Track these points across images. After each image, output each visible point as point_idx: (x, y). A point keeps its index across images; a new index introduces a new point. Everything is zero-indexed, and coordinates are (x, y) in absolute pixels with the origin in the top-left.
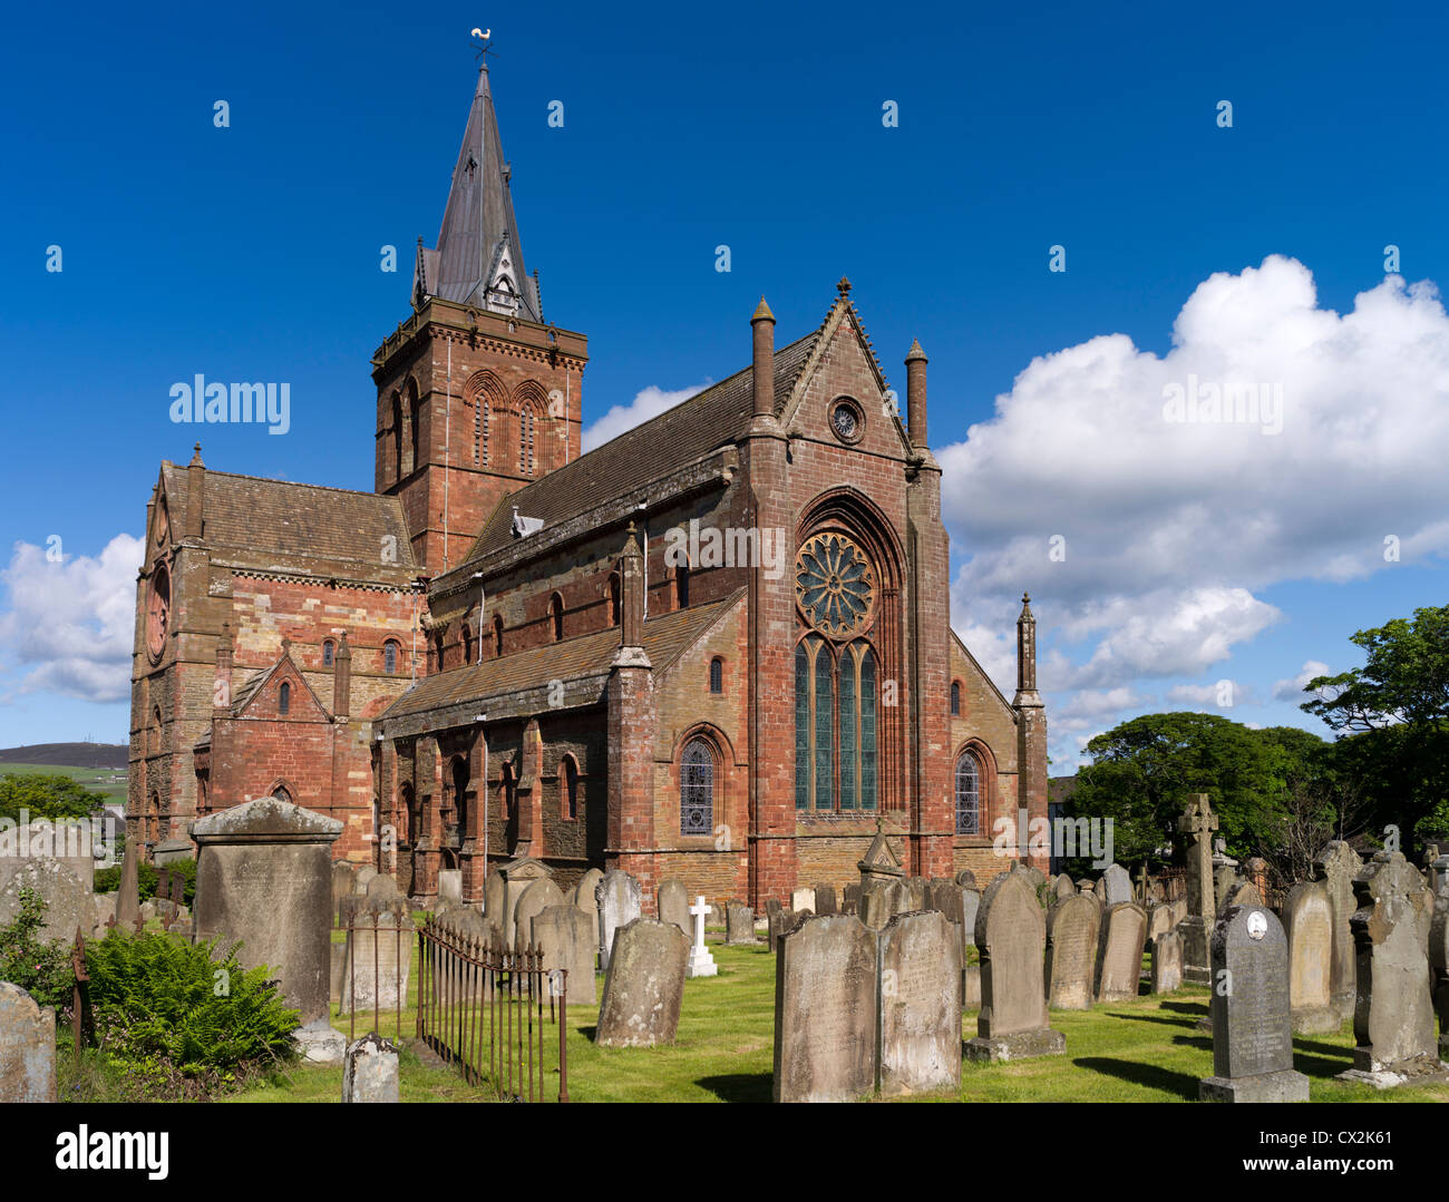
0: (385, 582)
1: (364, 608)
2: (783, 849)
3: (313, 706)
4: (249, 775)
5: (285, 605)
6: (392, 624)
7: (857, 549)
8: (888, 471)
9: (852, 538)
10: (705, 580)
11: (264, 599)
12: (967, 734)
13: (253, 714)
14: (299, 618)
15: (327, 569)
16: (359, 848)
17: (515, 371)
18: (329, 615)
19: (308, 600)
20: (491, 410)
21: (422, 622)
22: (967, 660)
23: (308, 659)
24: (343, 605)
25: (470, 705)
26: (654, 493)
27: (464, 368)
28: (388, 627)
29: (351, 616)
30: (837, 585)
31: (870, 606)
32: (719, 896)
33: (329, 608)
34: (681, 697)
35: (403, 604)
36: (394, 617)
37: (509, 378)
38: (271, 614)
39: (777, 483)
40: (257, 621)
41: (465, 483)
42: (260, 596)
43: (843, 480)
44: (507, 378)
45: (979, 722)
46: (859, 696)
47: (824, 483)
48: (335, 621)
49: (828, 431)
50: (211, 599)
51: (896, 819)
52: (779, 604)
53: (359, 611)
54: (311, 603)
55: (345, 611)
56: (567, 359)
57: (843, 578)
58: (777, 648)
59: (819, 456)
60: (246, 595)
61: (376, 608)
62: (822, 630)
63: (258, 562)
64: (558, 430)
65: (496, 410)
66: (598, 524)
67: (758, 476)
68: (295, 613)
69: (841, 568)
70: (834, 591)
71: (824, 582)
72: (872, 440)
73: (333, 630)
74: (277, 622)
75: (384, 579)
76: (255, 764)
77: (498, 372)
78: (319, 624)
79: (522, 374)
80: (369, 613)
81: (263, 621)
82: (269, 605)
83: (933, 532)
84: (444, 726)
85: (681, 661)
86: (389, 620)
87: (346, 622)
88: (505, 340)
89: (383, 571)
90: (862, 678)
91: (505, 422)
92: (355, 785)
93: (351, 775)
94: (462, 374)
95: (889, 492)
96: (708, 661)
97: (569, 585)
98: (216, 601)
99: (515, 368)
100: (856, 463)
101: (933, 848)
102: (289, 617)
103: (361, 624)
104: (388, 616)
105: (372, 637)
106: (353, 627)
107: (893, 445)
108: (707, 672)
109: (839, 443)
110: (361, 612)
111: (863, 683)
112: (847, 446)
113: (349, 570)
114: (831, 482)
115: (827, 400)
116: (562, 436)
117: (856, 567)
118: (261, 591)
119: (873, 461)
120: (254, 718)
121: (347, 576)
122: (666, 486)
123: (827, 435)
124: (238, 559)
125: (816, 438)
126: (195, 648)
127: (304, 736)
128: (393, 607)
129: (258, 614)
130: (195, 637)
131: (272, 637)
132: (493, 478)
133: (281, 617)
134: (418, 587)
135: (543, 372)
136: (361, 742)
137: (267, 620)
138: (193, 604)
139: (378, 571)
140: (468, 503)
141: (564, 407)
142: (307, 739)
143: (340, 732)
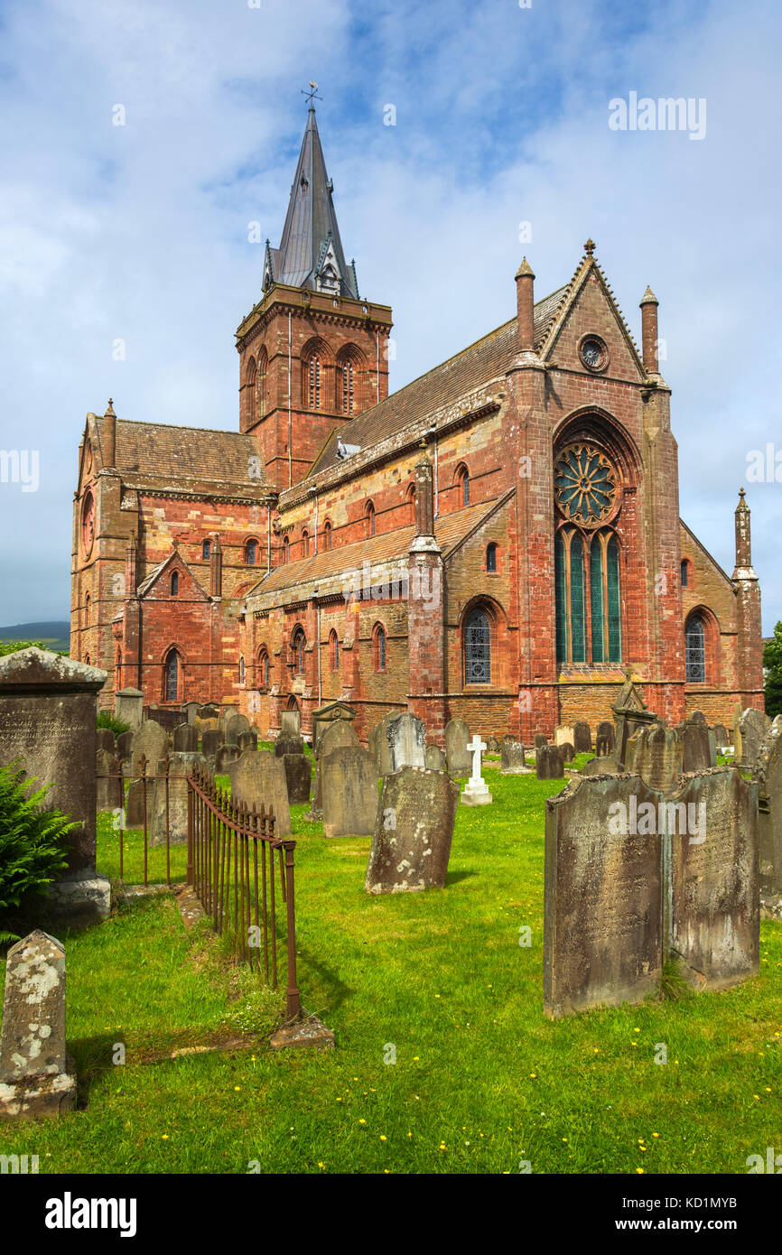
0: (247, 497)
1: (232, 516)
2: (547, 694)
3: (195, 590)
4: (151, 641)
5: (175, 516)
6: (253, 528)
7: (602, 457)
8: (627, 393)
9: (600, 448)
10: (482, 484)
11: (160, 512)
12: (695, 603)
13: (152, 596)
14: (185, 525)
15: (204, 488)
16: (231, 694)
17: (339, 337)
18: (207, 522)
19: (192, 512)
20: (321, 366)
21: (274, 526)
22: (694, 543)
23: (193, 555)
24: (217, 515)
25: (306, 585)
26: (442, 419)
27: (301, 336)
28: (249, 530)
29: (223, 523)
30: (587, 485)
31: (613, 500)
32: (497, 731)
33: (206, 517)
34: (464, 575)
35: (260, 513)
36: (254, 523)
37: (335, 342)
38: (166, 523)
39: (538, 404)
40: (156, 528)
41: (304, 422)
42: (157, 509)
43: (591, 401)
44: (332, 342)
45: (705, 593)
46: (606, 573)
47: (576, 404)
48: (212, 527)
49: (578, 362)
50: (122, 513)
51: (637, 670)
52: (540, 501)
53: (228, 519)
54: (193, 514)
55: (218, 519)
56: (377, 326)
57: (591, 479)
58: (540, 536)
59: (571, 382)
60: (150, 509)
61: (241, 516)
62: (577, 522)
63: (155, 484)
64: (371, 380)
65: (325, 367)
66: (400, 445)
67: (523, 399)
68: (182, 521)
69: (590, 472)
70: (584, 490)
71: (575, 483)
72: (614, 369)
73: (210, 534)
74: (170, 528)
75: (246, 495)
76: (154, 633)
77: (327, 338)
78: (201, 530)
79: (344, 338)
80: (236, 520)
81: (160, 528)
82: (164, 516)
83: (664, 441)
84: (288, 601)
85: (464, 547)
86: (250, 525)
87: (219, 527)
88: (331, 314)
89: (245, 489)
90: (608, 559)
91: (331, 375)
92: (227, 647)
93: (224, 640)
94: (299, 340)
95: (628, 410)
96: (484, 546)
97: (379, 494)
98: (126, 513)
99: (338, 334)
100: (601, 388)
101: (668, 693)
102: (179, 524)
103: (229, 528)
104: (250, 522)
105: (238, 538)
106: (224, 531)
107: (631, 372)
108: (485, 555)
109: (586, 372)
110: (230, 520)
111: (608, 563)
112: (593, 374)
113: (220, 489)
114: (581, 404)
115: (577, 338)
116: (374, 385)
117: (603, 471)
118: (158, 506)
119: (615, 386)
120: (154, 598)
121: (218, 494)
122: (451, 413)
123: (577, 366)
124: (141, 483)
125: (569, 369)
126: (112, 548)
127: (189, 611)
128: (253, 516)
129: (156, 523)
130: (113, 541)
131: (166, 540)
132: (323, 418)
133: (172, 524)
134: (271, 500)
135: (359, 337)
136: (231, 615)
137: (163, 527)
138: (110, 517)
139: (241, 489)
140: (306, 437)
141: (375, 362)
142: (191, 614)
143: (215, 608)
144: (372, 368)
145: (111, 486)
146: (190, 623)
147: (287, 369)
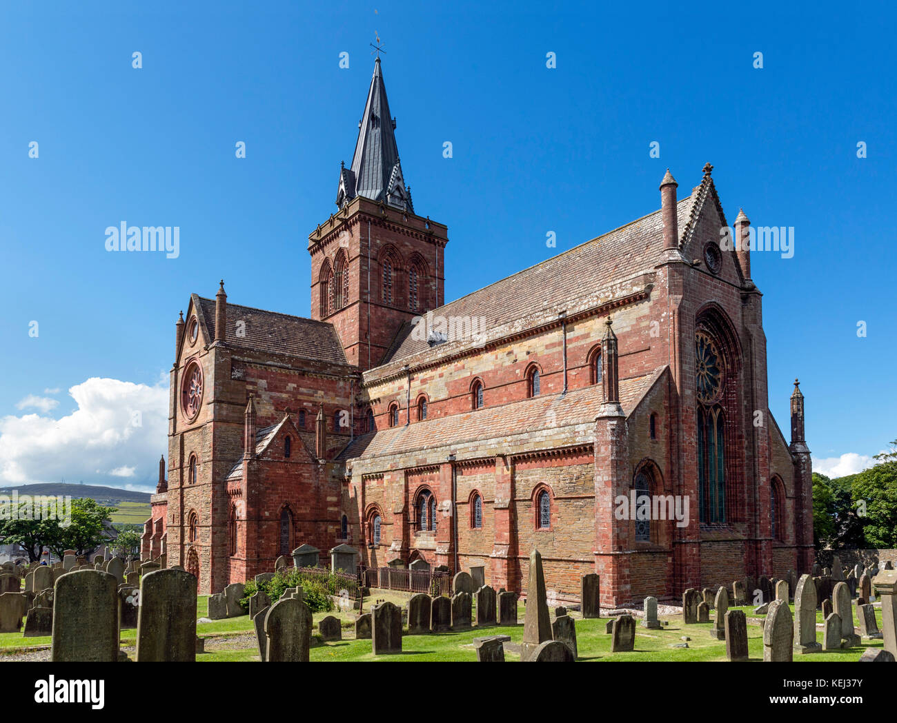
0: (335, 374)
1: (322, 390)
3: (304, 453)
4: (268, 499)
5: (276, 387)
11: (263, 383)
13: (268, 457)
14: (284, 395)
17: (407, 246)
18: (302, 394)
19: (289, 384)
20: (392, 269)
21: (357, 400)
24: (310, 388)
27: (379, 241)
28: (337, 403)
29: (315, 395)
33: (302, 390)
35: (345, 388)
36: (339, 396)
37: (404, 249)
38: (268, 392)
41: (380, 314)
42: (261, 380)
44: (402, 249)
48: (305, 398)
50: (233, 381)
53: (319, 392)
54: (291, 386)
55: (311, 392)
56: (436, 240)
59: (700, 280)
60: (253, 380)
61: (330, 391)
63: (259, 358)
64: (431, 284)
65: (396, 270)
68: (282, 392)
73: (305, 404)
74: (271, 398)
75: (334, 373)
77: (398, 246)
78: (296, 400)
79: (411, 247)
80: (325, 393)
81: (263, 396)
82: (266, 387)
86: (338, 398)
87: (312, 399)
88: (401, 226)
89: (333, 367)
91: (401, 277)
92: (331, 506)
93: (329, 499)
94: (376, 245)
98: (236, 382)
99: (407, 243)
102: (278, 394)
103: (320, 400)
104: (337, 396)
105: (327, 409)
106: (316, 402)
107: (734, 277)
110: (321, 393)
113: (314, 366)
115: (703, 243)
116: (434, 288)
118: (261, 377)
120: (270, 460)
121: (312, 370)
124: (248, 356)
125: (699, 268)
126: (224, 413)
127: (299, 472)
128: (340, 391)
129: (260, 392)
130: (224, 406)
131: (268, 407)
132: (395, 312)
133: (273, 394)
134: (354, 378)
135: (423, 247)
136: (334, 477)
137: (265, 396)
138: (223, 384)
139: (330, 367)
140: (381, 326)
141: (434, 270)
142: (301, 474)
143: (321, 470)
144: (432, 274)
145: (223, 358)
147: (366, 268)
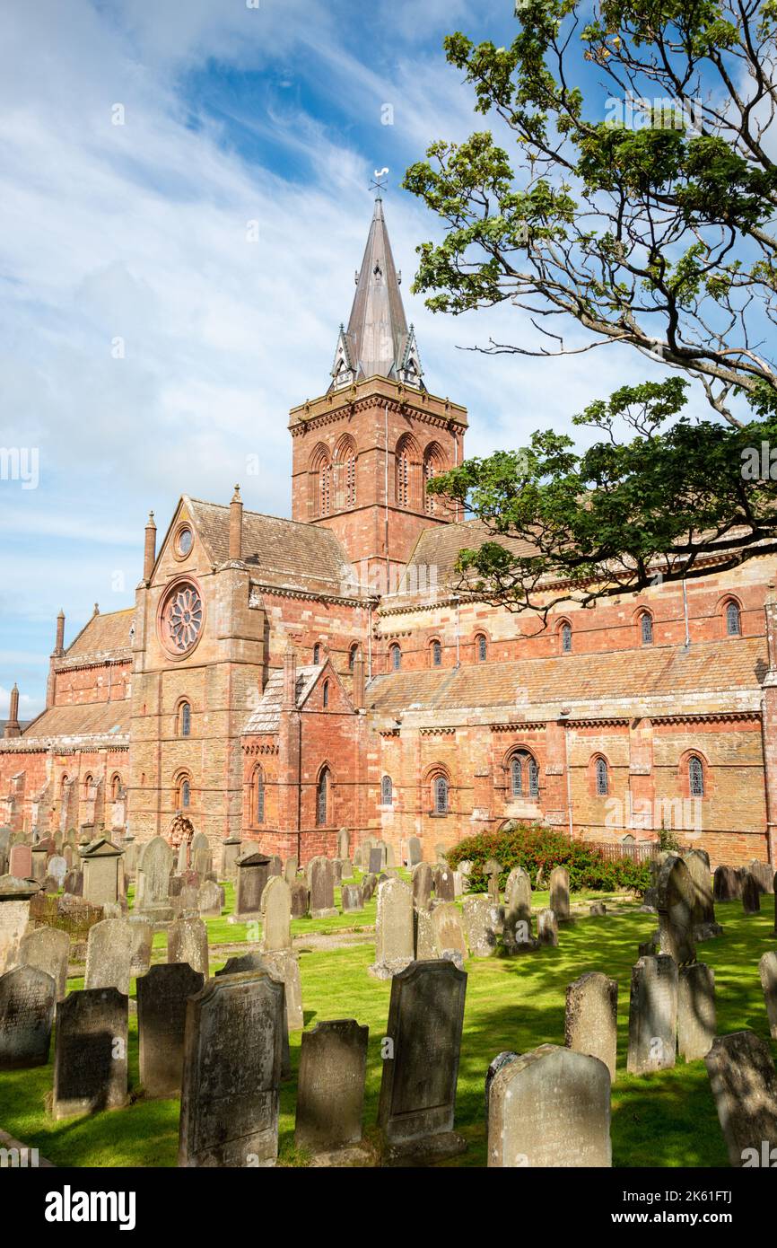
0: (351, 597)
1: (339, 619)
4: (308, 758)
5: (291, 616)
6: (355, 632)
11: (278, 611)
14: (299, 626)
15: (317, 587)
17: (424, 434)
18: (317, 624)
19: (304, 612)
20: (408, 463)
21: (374, 630)
23: (303, 658)
24: (326, 616)
27: (395, 430)
28: (353, 634)
29: (331, 625)
33: (317, 618)
35: (361, 616)
36: (357, 626)
37: (421, 439)
38: (282, 623)
40: (274, 628)
41: (398, 520)
42: (275, 608)
48: (322, 629)
50: (250, 611)
53: (335, 621)
54: (306, 614)
55: (327, 621)
56: (456, 427)
61: (347, 619)
63: (275, 581)
65: (413, 464)
68: (296, 622)
73: (321, 637)
74: (286, 630)
76: (310, 749)
77: (415, 435)
78: (312, 632)
79: (430, 436)
80: (342, 623)
81: (277, 628)
82: (281, 616)
86: (354, 628)
87: (327, 630)
91: (418, 473)
94: (393, 434)
98: (254, 612)
99: (425, 431)
102: (293, 625)
103: (337, 631)
104: (354, 625)
105: (344, 643)
106: (332, 634)
110: (337, 622)
113: (330, 588)
118: (276, 605)
121: (330, 595)
124: (264, 579)
126: (241, 650)
127: (338, 725)
128: (356, 618)
129: (274, 623)
130: (241, 641)
132: (413, 517)
133: (289, 625)
135: (441, 436)
136: (374, 730)
137: (279, 628)
138: (240, 615)
140: (399, 535)
142: (340, 727)
143: (362, 722)
145: (241, 581)
146: (340, 738)
147: (383, 463)
